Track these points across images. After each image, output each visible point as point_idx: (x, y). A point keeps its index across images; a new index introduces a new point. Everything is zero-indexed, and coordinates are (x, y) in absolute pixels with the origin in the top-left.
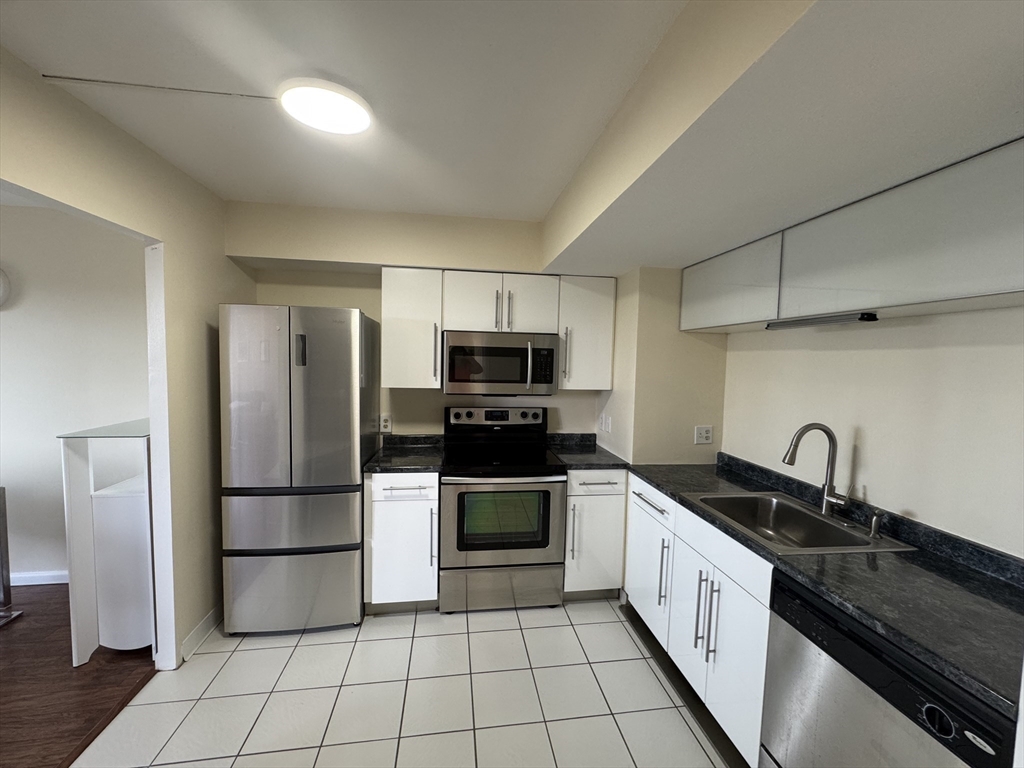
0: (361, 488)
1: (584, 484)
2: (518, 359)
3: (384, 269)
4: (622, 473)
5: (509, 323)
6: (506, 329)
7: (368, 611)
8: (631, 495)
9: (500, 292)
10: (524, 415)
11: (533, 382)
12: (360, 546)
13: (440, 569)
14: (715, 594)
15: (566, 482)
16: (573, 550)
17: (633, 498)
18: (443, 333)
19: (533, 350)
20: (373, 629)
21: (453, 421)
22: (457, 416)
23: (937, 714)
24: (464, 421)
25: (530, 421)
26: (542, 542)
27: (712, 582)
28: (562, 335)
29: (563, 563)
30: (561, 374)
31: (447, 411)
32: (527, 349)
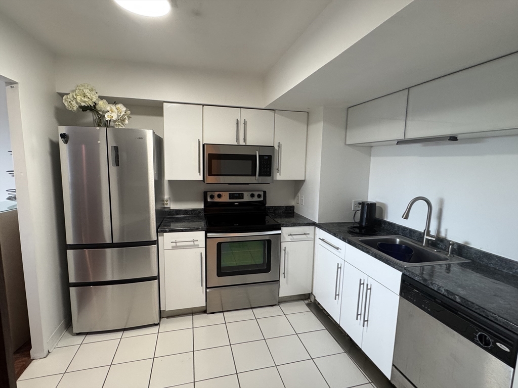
0: (156, 242)
1: (291, 235)
2: (250, 162)
3: (164, 104)
4: (312, 228)
5: (245, 140)
6: (242, 143)
7: (162, 315)
8: (317, 239)
9: (239, 120)
10: (252, 196)
11: (259, 176)
12: (157, 278)
13: (207, 288)
14: (369, 291)
15: (280, 234)
16: (284, 273)
17: (318, 242)
18: (204, 145)
19: (260, 156)
20: (168, 325)
21: (209, 200)
22: (212, 197)
23: (483, 336)
24: (217, 200)
25: (256, 199)
26: (268, 270)
27: (367, 284)
28: (276, 148)
29: (279, 281)
30: (276, 171)
31: (205, 194)
32: (256, 155)
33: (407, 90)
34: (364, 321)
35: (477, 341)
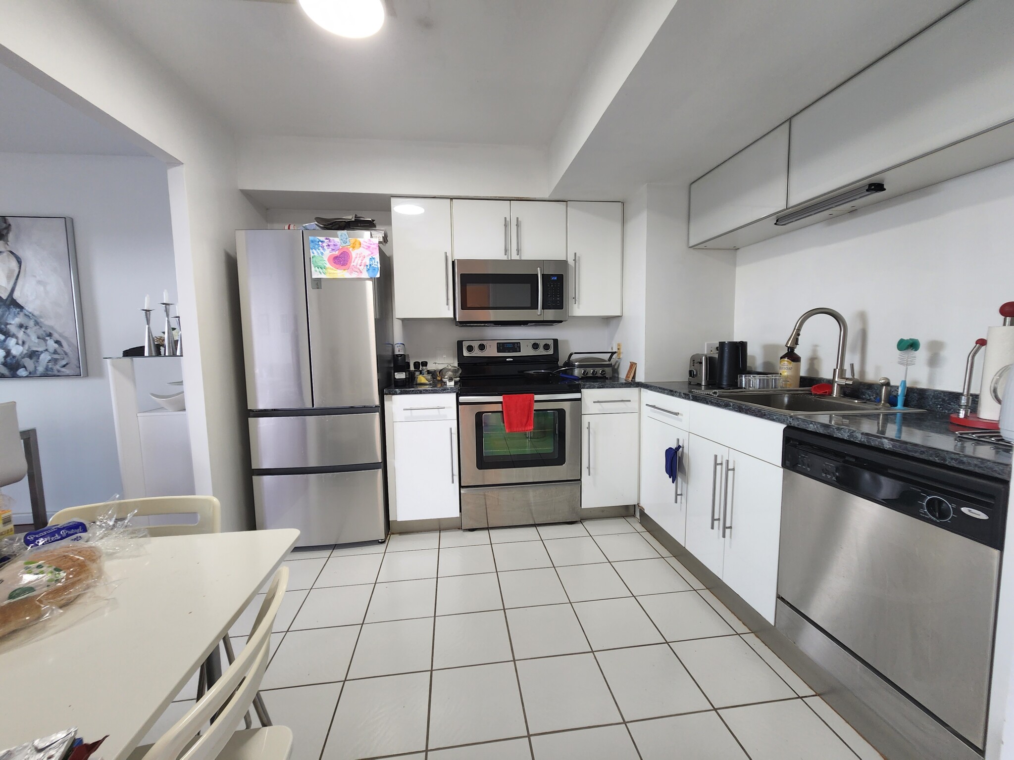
0: (382, 409)
1: (598, 402)
2: (528, 286)
3: (393, 200)
4: (635, 391)
5: (518, 251)
6: (515, 257)
7: (391, 528)
8: (644, 407)
9: (508, 219)
10: (535, 346)
11: (543, 308)
12: (384, 465)
13: (461, 487)
14: (730, 473)
15: (580, 399)
16: (589, 468)
17: (646, 410)
18: (453, 263)
19: (543, 275)
20: (400, 544)
21: (466, 353)
22: (470, 349)
23: (936, 502)
24: (477, 353)
25: (541, 352)
26: (558, 459)
27: (728, 461)
28: (571, 261)
29: (580, 480)
30: (571, 301)
31: (460, 344)
32: (537, 275)
33: (787, 124)
34: (725, 528)
35: (925, 514)
